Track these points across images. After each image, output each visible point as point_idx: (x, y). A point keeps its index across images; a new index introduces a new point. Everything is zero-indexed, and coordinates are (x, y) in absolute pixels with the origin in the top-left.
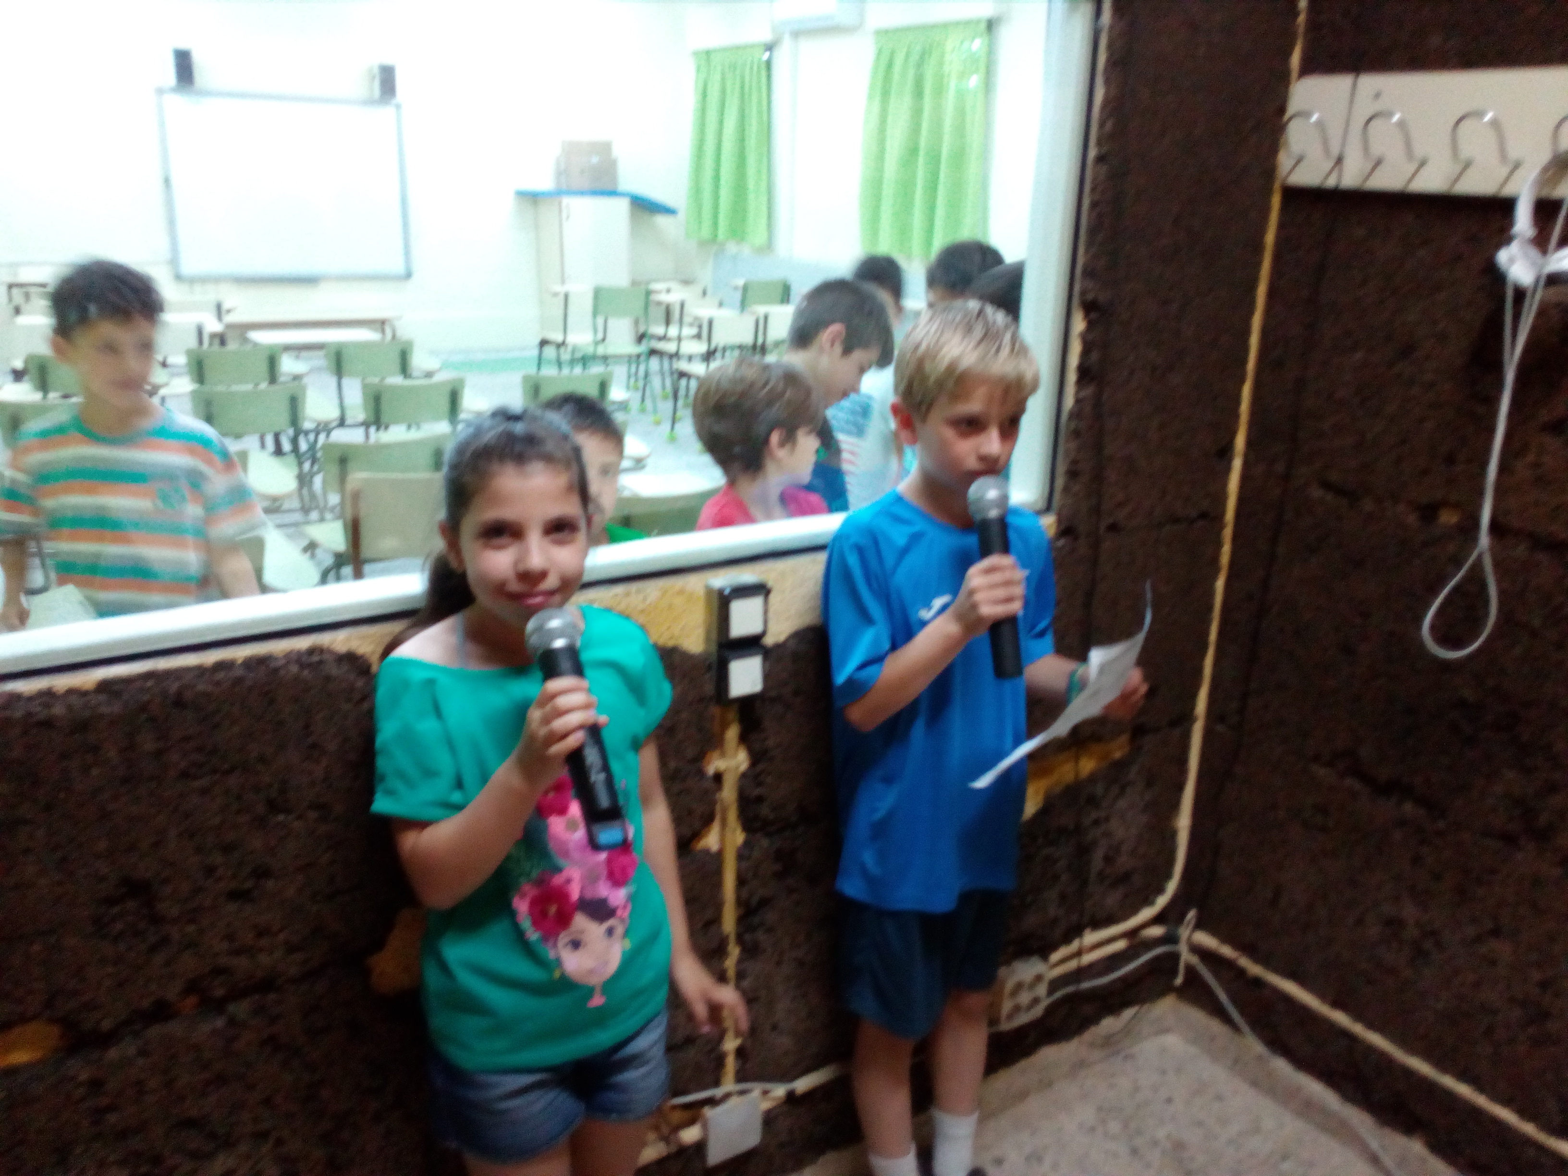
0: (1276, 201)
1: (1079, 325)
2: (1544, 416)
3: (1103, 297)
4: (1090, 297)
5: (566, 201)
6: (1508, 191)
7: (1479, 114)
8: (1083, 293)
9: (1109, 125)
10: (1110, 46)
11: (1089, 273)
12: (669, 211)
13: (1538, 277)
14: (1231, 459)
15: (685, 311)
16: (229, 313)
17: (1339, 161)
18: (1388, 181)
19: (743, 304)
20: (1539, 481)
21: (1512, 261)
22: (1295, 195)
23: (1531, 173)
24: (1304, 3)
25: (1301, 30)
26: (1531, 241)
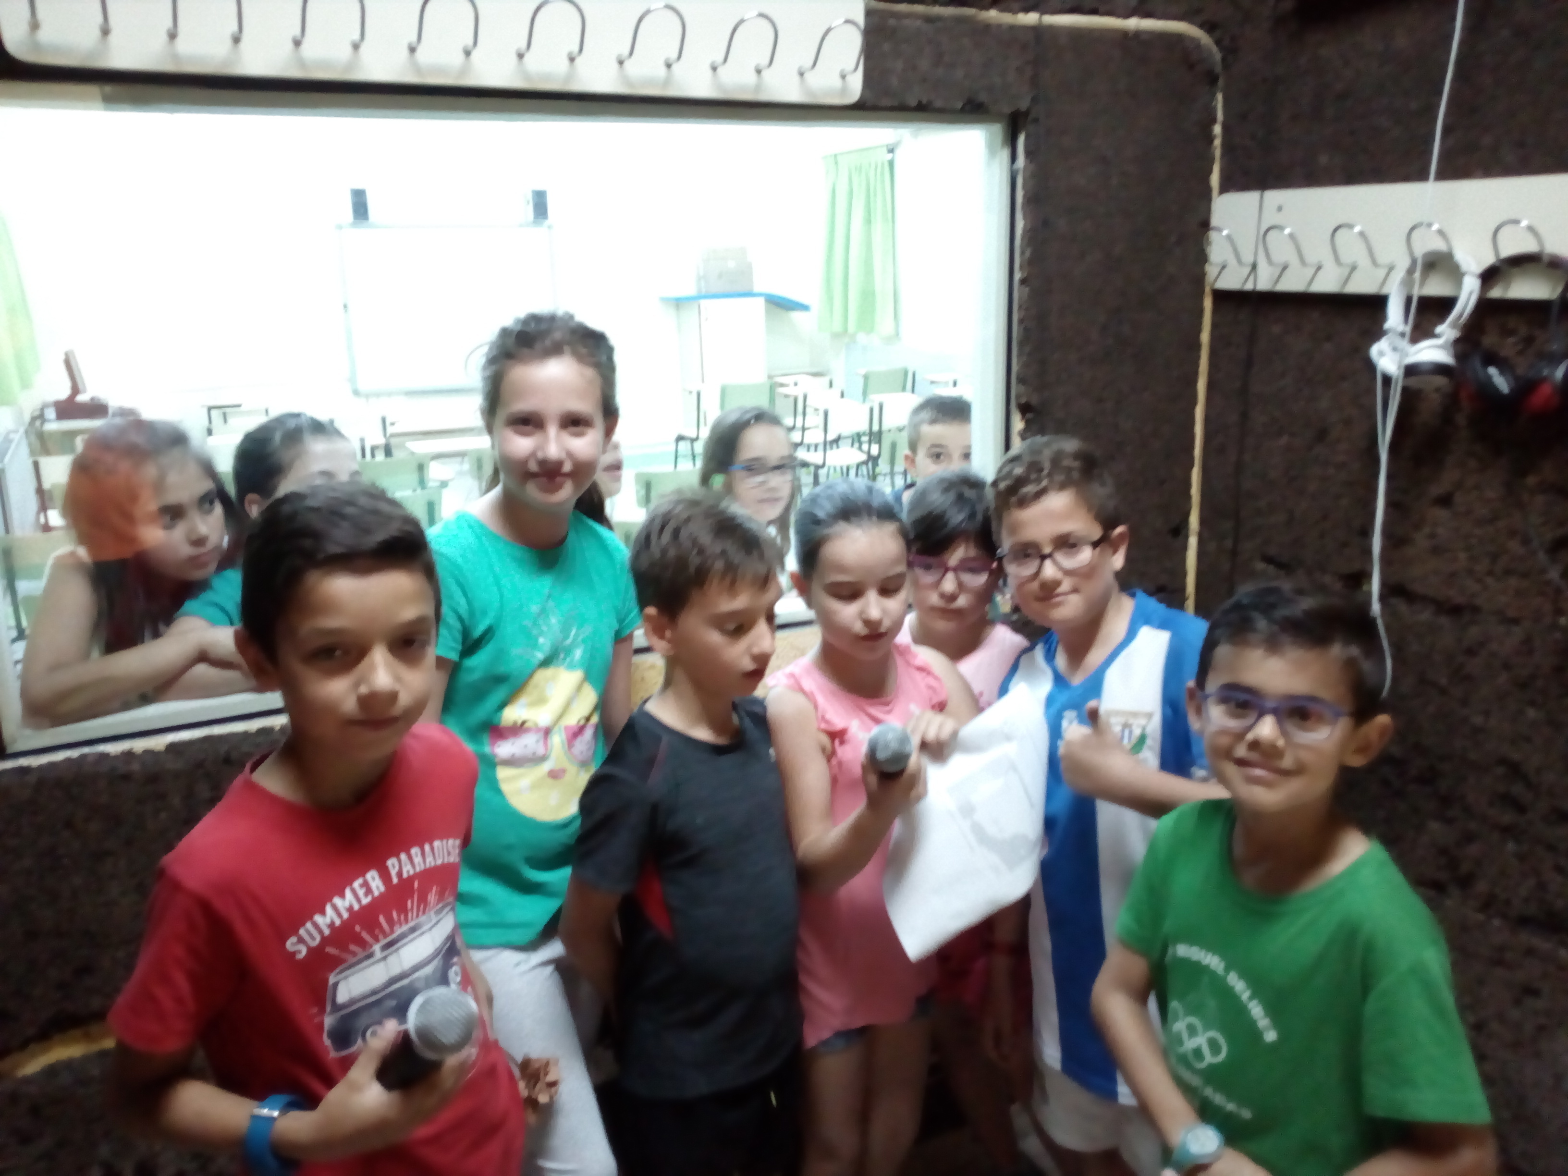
0: (1208, 303)
1: (1018, 424)
2: (1436, 490)
3: (1035, 400)
4: (1023, 400)
5: (703, 302)
6: (1384, 291)
7: (1350, 226)
8: (1018, 397)
9: (1028, 254)
10: (1024, 186)
11: (1021, 380)
12: (804, 308)
13: (1399, 368)
14: (1186, 537)
15: (808, 403)
16: (393, 424)
17: (1254, 267)
18: (1292, 284)
19: (865, 394)
20: (1436, 551)
21: (1381, 354)
22: (1222, 297)
23: (1399, 275)
24: (1217, 129)
25: (1218, 153)
26: (1402, 335)
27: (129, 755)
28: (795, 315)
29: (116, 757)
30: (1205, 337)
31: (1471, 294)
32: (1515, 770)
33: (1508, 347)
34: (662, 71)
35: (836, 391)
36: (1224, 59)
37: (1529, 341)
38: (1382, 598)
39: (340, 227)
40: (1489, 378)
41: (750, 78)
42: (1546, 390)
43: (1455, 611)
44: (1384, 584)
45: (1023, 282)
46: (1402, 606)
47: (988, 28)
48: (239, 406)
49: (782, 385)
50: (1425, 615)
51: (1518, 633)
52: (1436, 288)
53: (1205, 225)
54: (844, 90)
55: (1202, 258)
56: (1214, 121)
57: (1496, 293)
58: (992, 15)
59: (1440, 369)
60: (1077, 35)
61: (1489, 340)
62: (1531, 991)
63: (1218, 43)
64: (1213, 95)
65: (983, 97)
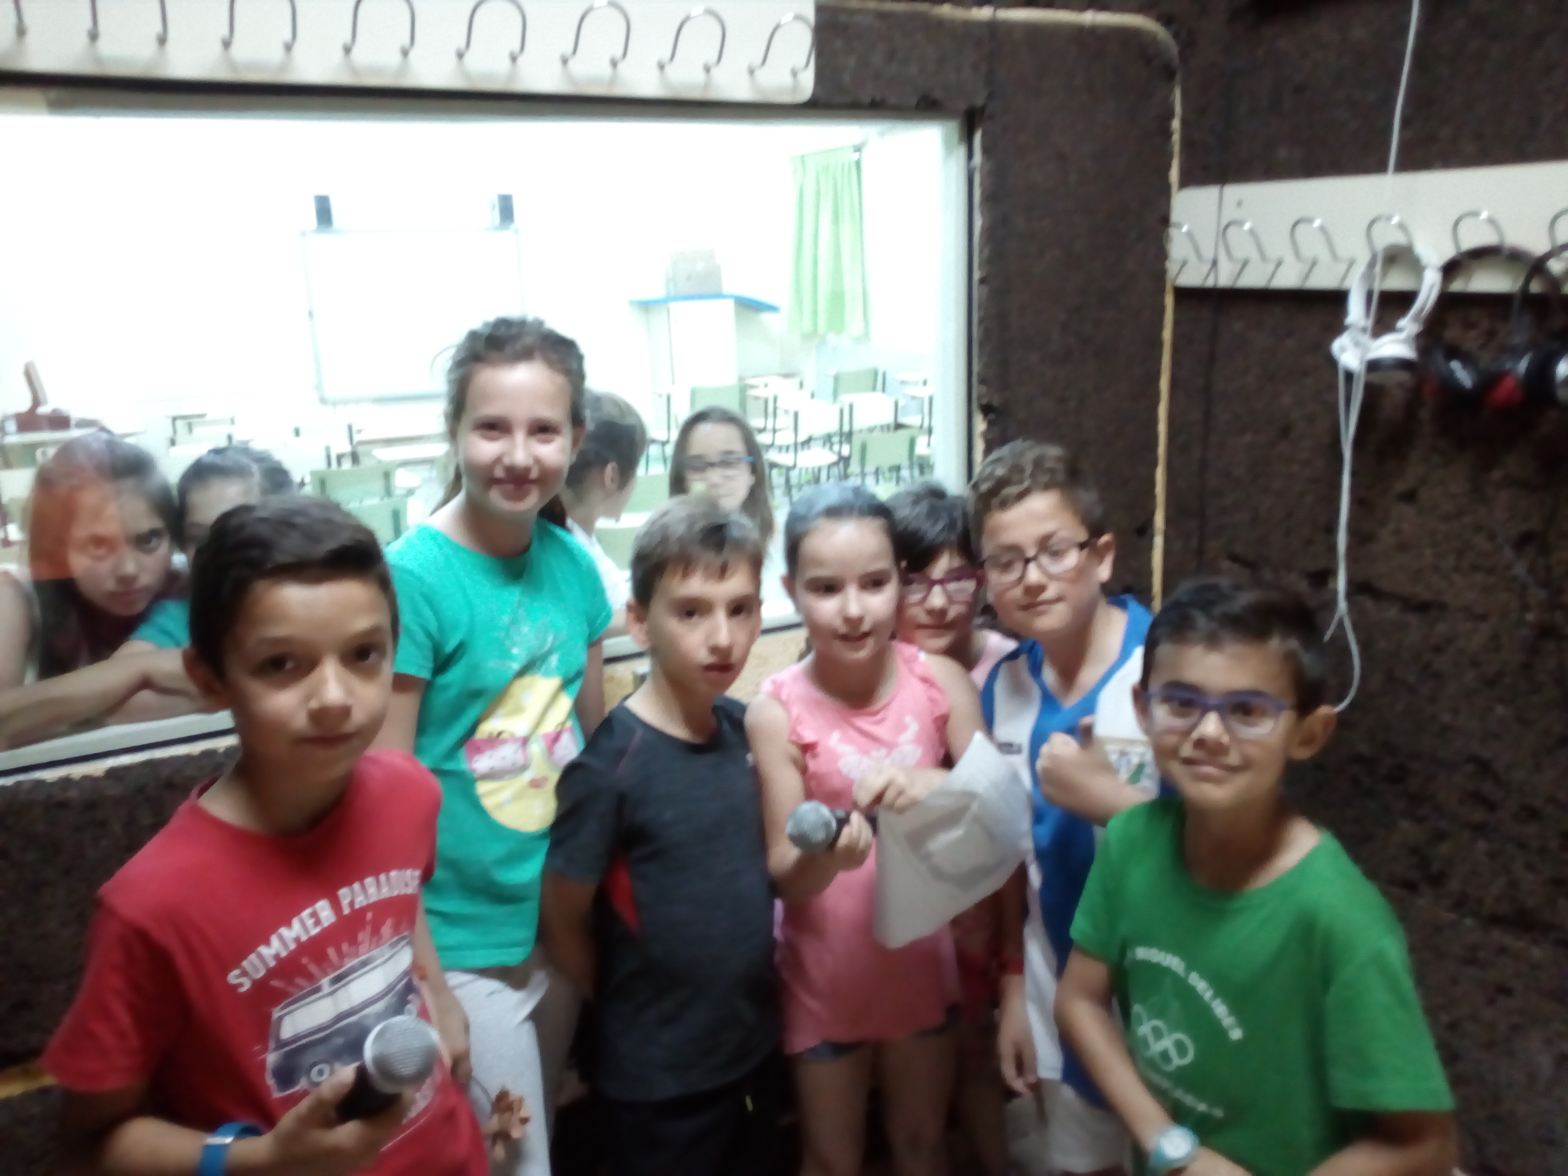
0: (1169, 301)
1: (980, 425)
2: (1400, 486)
3: (996, 401)
4: (985, 401)
5: (674, 306)
6: (1346, 285)
7: (1309, 220)
8: (979, 397)
9: (987, 251)
10: (982, 184)
11: (983, 381)
12: (772, 309)
13: (1361, 362)
14: (1152, 537)
15: (778, 404)
16: (359, 431)
17: (1215, 263)
18: (1253, 279)
19: (835, 394)
20: (1402, 547)
21: (1343, 349)
22: (1184, 295)
23: (1360, 269)
24: (1176, 124)
25: (1176, 148)
26: (1364, 330)
27: (66, 781)
28: (766, 317)
29: (54, 784)
30: (1167, 334)
31: (1432, 287)
32: (1484, 767)
33: (1471, 341)
34: (607, 71)
35: (806, 392)
36: (1181, 53)
37: (1491, 334)
38: (1349, 596)
39: (304, 234)
40: (1452, 372)
41: (699, 76)
42: (1508, 384)
43: (1422, 607)
44: (1350, 582)
45: (982, 281)
46: (1368, 603)
47: (940, 24)
48: (202, 416)
49: (752, 387)
50: (1392, 612)
51: (1485, 628)
52: (1397, 282)
53: (1165, 221)
54: (795, 88)
55: (1162, 255)
56: (1171, 115)
57: (1457, 286)
58: (946, 10)
59: (1403, 364)
60: (1033, 30)
61: (1452, 333)
62: (1504, 990)
63: (1176, 36)
64: (1171, 91)
65: (938, 94)
